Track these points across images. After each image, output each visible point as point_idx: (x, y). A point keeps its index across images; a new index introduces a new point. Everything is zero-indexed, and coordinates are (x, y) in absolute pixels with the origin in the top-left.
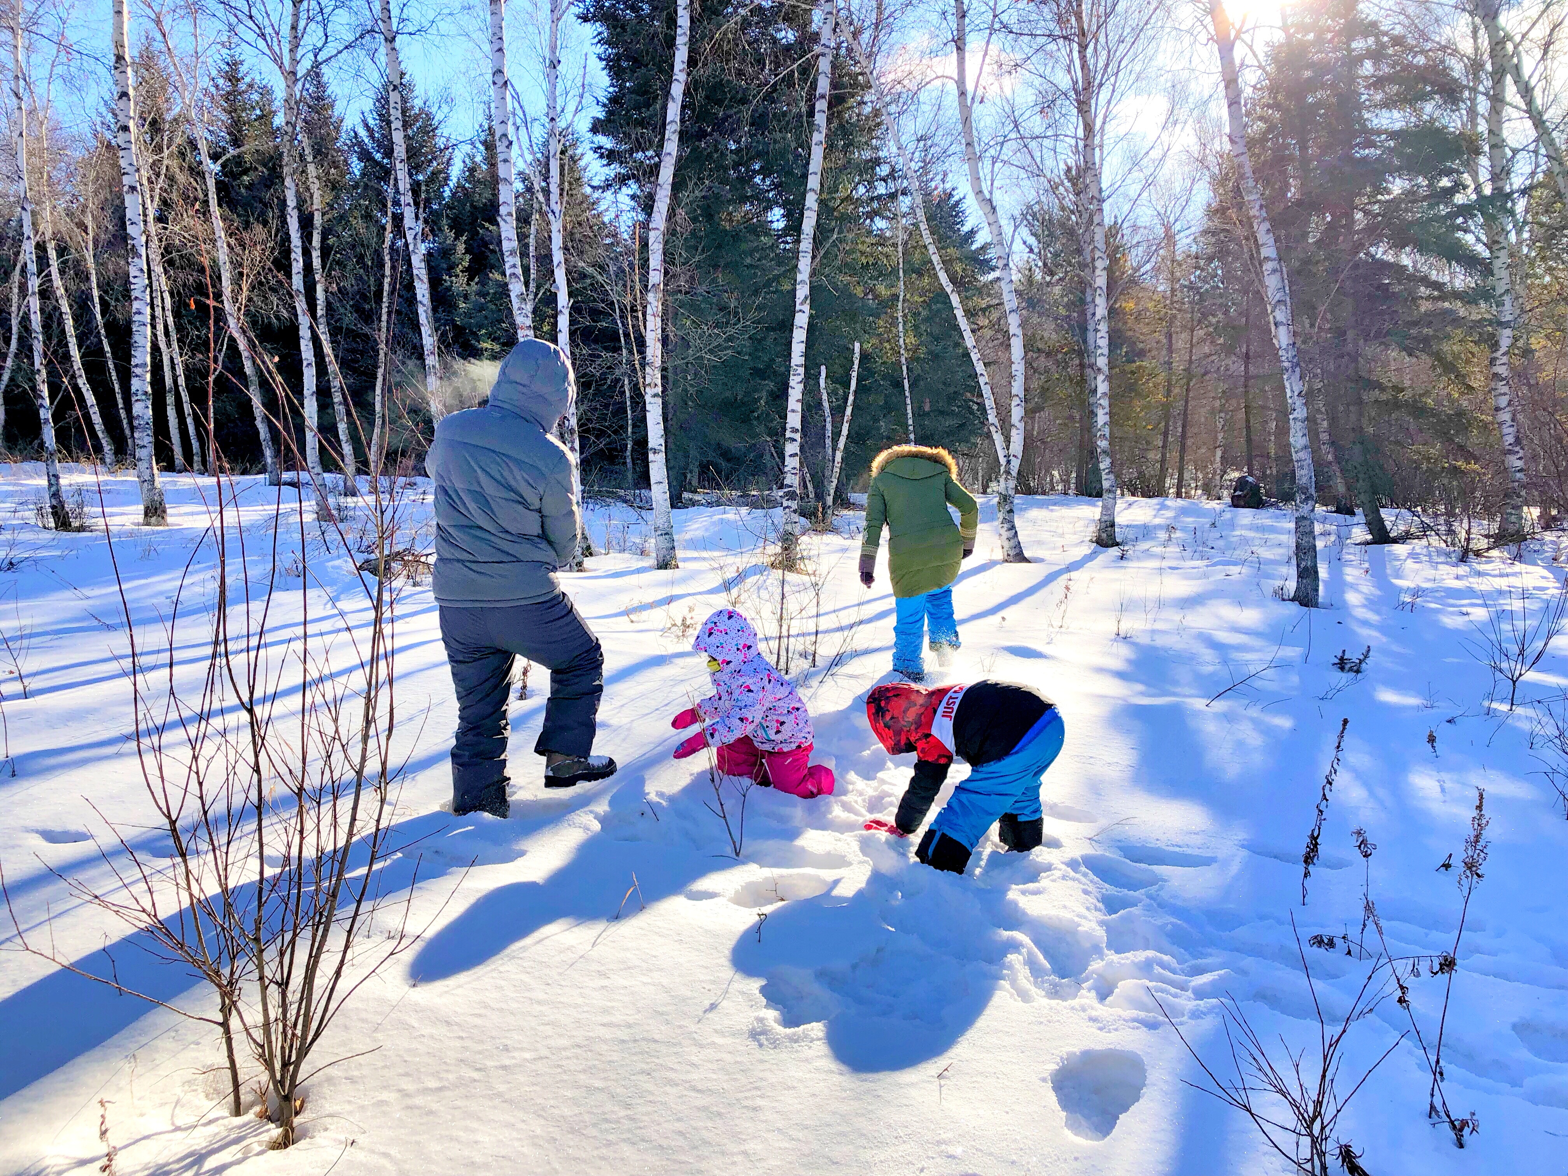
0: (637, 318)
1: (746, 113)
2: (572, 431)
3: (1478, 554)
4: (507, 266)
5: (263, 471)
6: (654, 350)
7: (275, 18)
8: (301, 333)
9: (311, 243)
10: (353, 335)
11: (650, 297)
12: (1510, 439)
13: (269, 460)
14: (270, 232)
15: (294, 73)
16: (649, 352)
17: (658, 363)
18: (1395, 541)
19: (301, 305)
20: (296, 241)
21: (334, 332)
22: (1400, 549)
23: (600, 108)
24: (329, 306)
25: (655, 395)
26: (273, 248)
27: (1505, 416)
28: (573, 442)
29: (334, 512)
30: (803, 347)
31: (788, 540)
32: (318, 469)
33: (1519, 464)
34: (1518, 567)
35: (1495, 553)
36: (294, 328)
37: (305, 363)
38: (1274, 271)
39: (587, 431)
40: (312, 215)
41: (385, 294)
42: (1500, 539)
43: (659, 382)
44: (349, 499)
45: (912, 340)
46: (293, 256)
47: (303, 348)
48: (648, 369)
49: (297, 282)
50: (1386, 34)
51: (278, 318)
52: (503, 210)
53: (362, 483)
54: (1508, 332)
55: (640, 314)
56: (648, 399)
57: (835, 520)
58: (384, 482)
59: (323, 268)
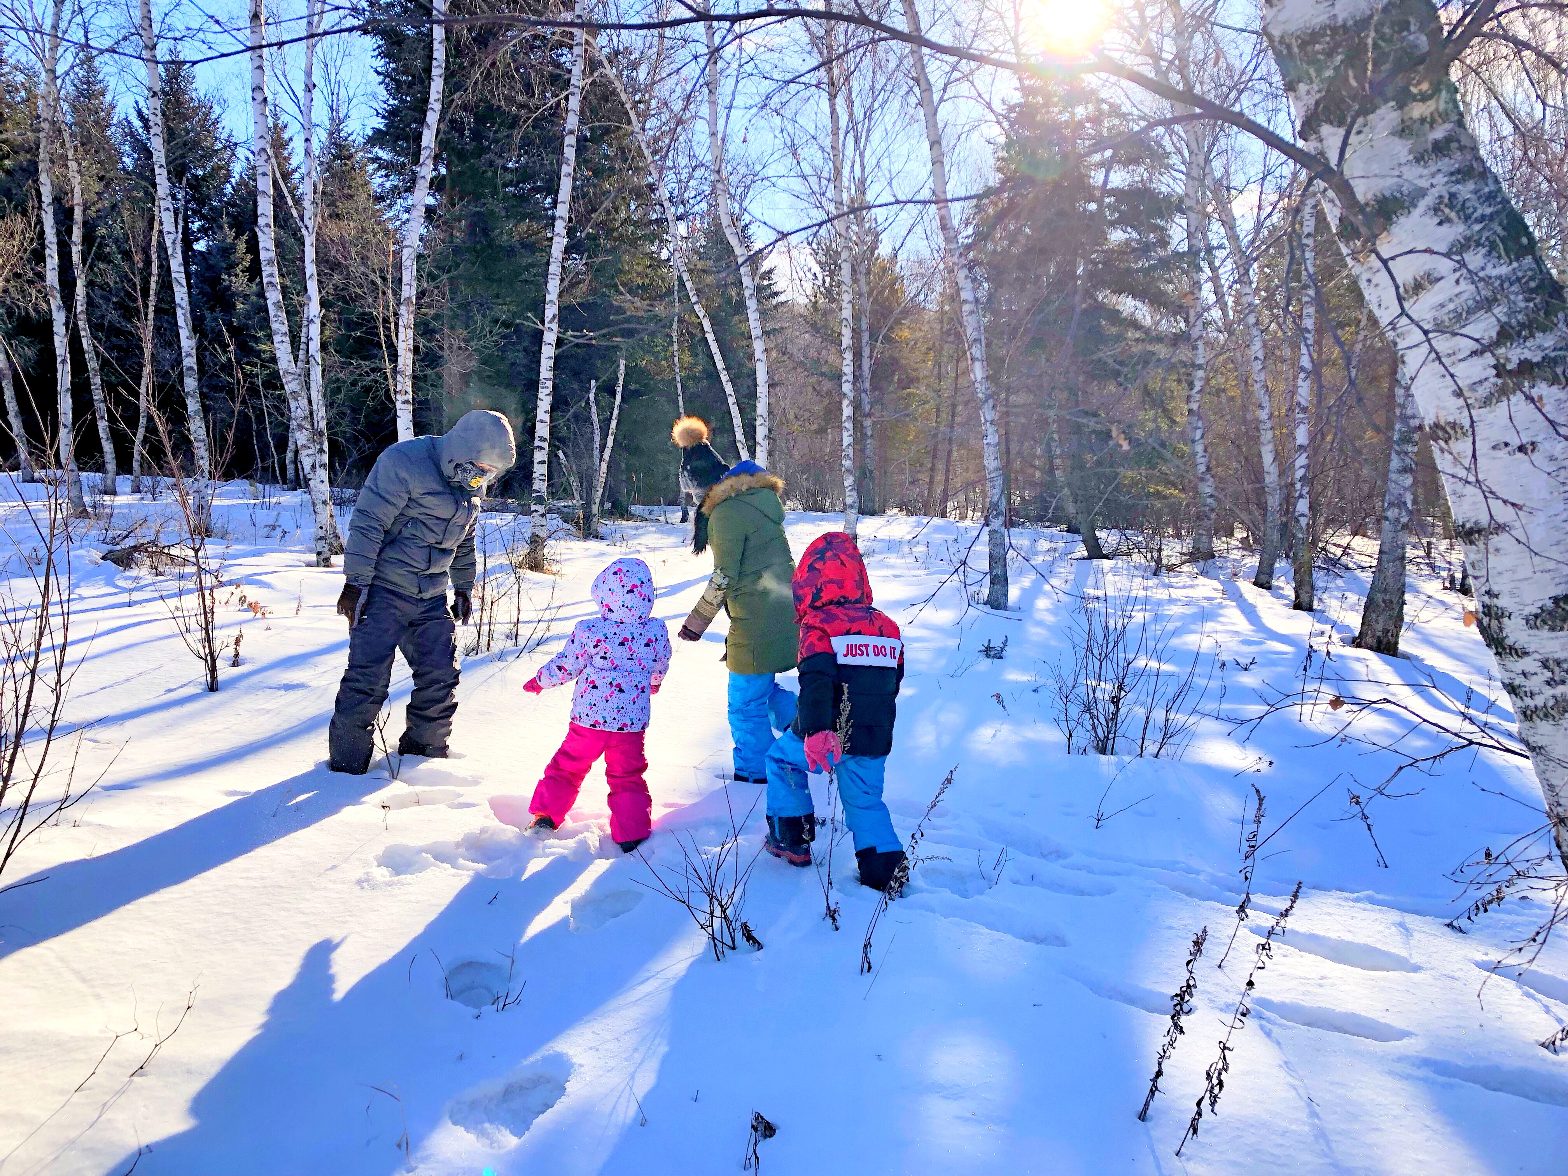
0: (389, 329)
1: (517, 136)
2: (321, 434)
3: (1170, 568)
4: (264, 274)
5: (15, 468)
6: (406, 359)
7: (38, 12)
8: (55, 329)
9: (70, 237)
10: (113, 331)
11: (403, 310)
12: (1202, 468)
13: (22, 457)
14: (29, 223)
15: (53, 71)
16: (400, 360)
17: (409, 371)
18: (1106, 557)
19: (55, 302)
20: (51, 236)
21: (95, 328)
22: (1107, 564)
23: (380, 120)
24: (90, 302)
25: (406, 402)
26: (32, 239)
27: (1199, 448)
28: (321, 444)
29: (90, 510)
30: (551, 363)
31: (536, 542)
32: (73, 466)
33: (1209, 490)
34: (1201, 580)
35: (1186, 568)
36: (50, 323)
37: (59, 359)
38: (971, 313)
39: (335, 434)
40: (72, 210)
41: (152, 292)
42: (1194, 556)
43: (410, 390)
44: (107, 498)
45: (688, 359)
46: (47, 252)
47: (57, 344)
48: (399, 378)
49: (52, 277)
50: (1104, 101)
51: (35, 310)
52: (261, 221)
53: (124, 483)
54: (1200, 373)
55: (392, 326)
56: (399, 405)
57: (602, 530)
58: (147, 481)
59: (84, 262)
